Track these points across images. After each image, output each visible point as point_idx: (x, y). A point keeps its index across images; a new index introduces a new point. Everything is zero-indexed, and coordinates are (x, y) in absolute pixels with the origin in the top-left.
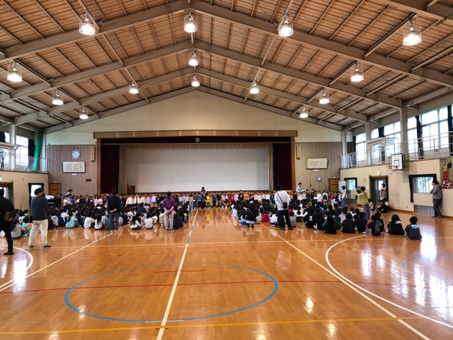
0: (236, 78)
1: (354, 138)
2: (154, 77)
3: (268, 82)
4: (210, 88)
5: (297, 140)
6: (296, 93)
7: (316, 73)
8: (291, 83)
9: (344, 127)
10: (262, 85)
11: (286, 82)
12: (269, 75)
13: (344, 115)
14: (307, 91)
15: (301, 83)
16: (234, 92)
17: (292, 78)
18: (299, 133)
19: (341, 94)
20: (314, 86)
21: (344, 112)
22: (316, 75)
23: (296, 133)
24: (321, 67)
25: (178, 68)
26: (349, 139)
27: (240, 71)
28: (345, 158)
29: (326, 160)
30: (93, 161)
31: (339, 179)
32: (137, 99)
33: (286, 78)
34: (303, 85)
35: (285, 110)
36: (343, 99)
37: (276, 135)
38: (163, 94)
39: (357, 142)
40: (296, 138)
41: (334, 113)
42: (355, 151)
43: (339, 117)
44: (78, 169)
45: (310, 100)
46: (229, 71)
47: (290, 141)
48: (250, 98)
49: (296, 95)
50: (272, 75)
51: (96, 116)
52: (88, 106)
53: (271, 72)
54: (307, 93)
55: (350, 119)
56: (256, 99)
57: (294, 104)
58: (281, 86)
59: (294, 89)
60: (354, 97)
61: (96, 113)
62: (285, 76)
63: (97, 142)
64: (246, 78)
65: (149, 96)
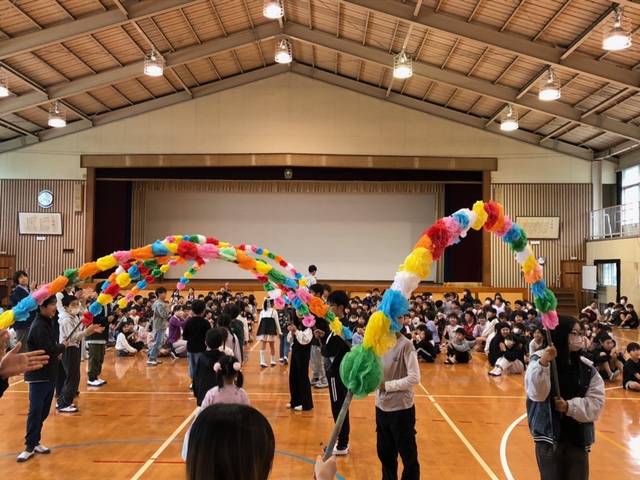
0: (367, 44)
1: (619, 176)
2: (196, 44)
3: (433, 53)
4: (316, 67)
5: (496, 177)
6: (492, 78)
7: (531, 33)
8: (480, 57)
9: (597, 152)
10: (420, 61)
11: (469, 54)
12: (434, 38)
13: (596, 126)
14: (514, 73)
15: (501, 55)
16: (367, 76)
17: (482, 45)
18: (500, 162)
19: (588, 79)
20: (530, 62)
21: (595, 120)
22: (532, 39)
23: (494, 163)
24: (542, 20)
25: (246, 25)
26: (608, 178)
27: (373, 31)
28: (598, 219)
29: (556, 221)
30: (77, 213)
31: (584, 262)
32: (167, 87)
33: (470, 45)
34: (507, 60)
35: (470, 114)
36: (593, 92)
37: (452, 166)
38: (219, 80)
39: (624, 183)
40: (492, 173)
41: (574, 122)
42: (619, 202)
43: (584, 131)
44: (47, 228)
45: (521, 92)
46: (352, 30)
47: (481, 180)
48: (398, 88)
49: (493, 82)
50: (441, 38)
51: (86, 122)
52: (66, 102)
53: (437, 32)
54: (515, 77)
55: (609, 136)
56: (412, 90)
57: (489, 103)
58: (460, 62)
59: (488, 69)
60: (617, 86)
61: (86, 115)
62: (467, 41)
63: (88, 175)
64: (387, 47)
65: (190, 84)
